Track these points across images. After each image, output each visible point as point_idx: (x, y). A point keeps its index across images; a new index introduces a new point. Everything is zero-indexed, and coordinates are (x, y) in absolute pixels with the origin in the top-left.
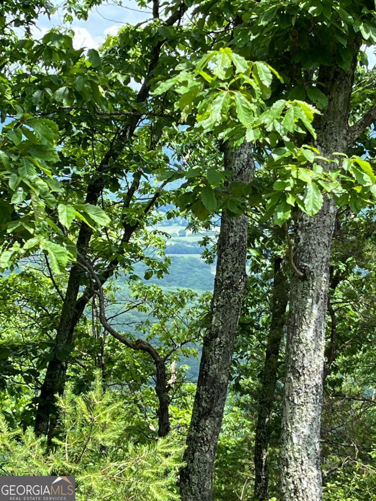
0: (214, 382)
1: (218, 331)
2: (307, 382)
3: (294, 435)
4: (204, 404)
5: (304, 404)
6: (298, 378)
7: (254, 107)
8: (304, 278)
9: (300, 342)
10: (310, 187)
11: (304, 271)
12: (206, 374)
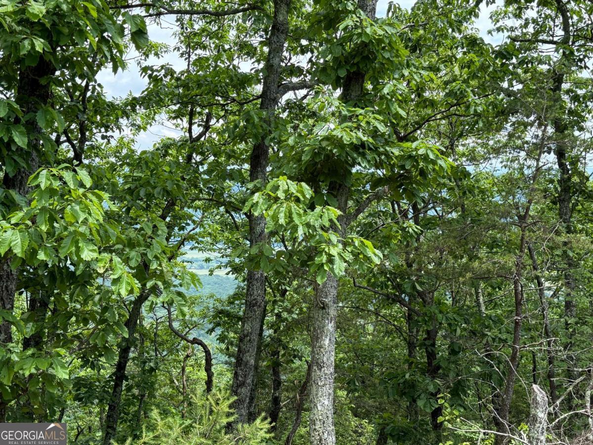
0: (246, 364)
1: (248, 333)
2: (326, 372)
3: (318, 405)
4: (240, 379)
5: (324, 385)
6: (320, 370)
7: (302, 212)
8: (323, 308)
9: (321, 347)
10: (337, 258)
11: (323, 303)
12: (242, 360)
